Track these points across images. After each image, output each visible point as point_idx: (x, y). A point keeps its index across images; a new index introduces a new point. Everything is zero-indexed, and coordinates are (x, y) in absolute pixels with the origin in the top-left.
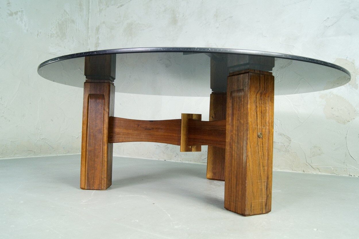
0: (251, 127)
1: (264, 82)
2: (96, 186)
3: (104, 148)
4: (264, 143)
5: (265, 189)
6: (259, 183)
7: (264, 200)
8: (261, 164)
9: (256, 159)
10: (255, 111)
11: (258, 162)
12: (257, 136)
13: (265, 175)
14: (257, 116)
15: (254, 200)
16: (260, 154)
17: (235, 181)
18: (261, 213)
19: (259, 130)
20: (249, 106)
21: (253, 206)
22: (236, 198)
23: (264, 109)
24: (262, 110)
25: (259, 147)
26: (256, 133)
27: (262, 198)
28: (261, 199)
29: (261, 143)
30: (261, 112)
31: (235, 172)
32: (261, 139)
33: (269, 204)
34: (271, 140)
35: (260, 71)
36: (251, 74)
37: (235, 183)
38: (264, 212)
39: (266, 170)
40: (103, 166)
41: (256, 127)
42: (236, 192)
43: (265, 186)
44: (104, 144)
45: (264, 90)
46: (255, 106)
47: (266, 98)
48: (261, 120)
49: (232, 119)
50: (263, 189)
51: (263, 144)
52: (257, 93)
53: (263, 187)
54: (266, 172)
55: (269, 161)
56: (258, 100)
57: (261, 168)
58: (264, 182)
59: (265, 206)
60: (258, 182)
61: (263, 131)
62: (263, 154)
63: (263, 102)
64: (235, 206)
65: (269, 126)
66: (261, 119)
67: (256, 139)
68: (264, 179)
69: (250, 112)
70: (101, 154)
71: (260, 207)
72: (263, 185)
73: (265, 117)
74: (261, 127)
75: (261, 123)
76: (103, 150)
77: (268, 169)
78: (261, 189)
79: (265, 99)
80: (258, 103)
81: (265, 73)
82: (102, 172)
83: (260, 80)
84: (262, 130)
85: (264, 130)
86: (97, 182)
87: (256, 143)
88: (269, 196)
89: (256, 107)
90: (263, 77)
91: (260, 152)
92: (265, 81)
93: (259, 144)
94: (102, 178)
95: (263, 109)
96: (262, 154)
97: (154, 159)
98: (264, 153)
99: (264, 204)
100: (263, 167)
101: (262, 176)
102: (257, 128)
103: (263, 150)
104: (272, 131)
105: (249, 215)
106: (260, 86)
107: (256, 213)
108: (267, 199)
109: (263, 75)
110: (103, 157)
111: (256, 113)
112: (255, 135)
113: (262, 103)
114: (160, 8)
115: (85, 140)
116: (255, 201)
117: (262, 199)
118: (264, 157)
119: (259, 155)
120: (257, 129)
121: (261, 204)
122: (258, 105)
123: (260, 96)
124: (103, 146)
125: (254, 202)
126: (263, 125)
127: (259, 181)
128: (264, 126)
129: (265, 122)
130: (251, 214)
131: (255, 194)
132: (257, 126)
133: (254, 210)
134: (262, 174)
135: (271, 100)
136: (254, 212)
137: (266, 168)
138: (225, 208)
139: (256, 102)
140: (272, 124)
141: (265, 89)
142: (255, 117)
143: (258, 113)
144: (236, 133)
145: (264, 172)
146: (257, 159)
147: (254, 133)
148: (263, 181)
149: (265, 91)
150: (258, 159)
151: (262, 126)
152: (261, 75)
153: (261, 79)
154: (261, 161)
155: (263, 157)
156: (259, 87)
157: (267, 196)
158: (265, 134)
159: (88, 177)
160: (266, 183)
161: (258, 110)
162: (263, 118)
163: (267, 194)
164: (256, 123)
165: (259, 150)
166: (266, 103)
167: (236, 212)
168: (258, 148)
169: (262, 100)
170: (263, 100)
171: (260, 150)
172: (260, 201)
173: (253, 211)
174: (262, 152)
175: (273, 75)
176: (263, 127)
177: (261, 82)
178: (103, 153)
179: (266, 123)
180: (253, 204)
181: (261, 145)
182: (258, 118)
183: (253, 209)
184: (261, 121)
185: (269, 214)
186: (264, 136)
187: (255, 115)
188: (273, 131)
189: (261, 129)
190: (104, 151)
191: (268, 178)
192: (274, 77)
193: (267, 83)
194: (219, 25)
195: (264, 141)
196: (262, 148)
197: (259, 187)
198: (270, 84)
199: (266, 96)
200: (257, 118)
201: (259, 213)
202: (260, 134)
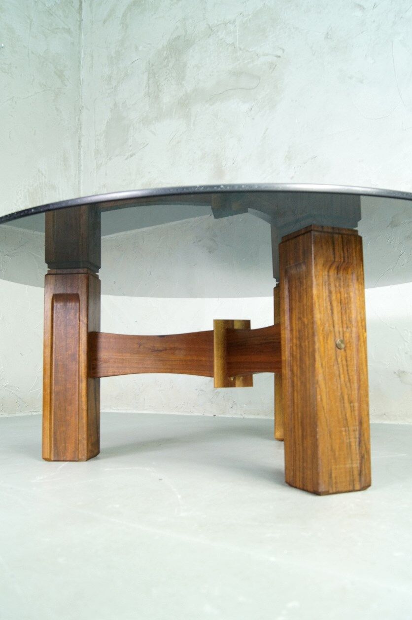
0: (322, 329)
1: (343, 247)
2: (69, 455)
3: (80, 386)
4: (349, 359)
5: (357, 444)
6: (344, 433)
7: (356, 465)
8: (346, 397)
9: (335, 388)
10: (328, 299)
11: (339, 394)
12: (334, 346)
13: (355, 418)
14: (332, 310)
15: (336, 465)
16: (342, 379)
17: (300, 431)
18: (351, 488)
19: (337, 335)
20: (315, 291)
21: (333, 475)
22: (303, 462)
23: (346, 295)
24: (343, 298)
25: (340, 365)
26: (333, 339)
27: (352, 460)
28: (350, 462)
29: (344, 359)
30: (339, 301)
31: (300, 414)
32: (343, 350)
33: (367, 472)
34: (363, 352)
35: (333, 228)
36: (316, 233)
37: (300, 436)
38: (357, 487)
39: (356, 408)
40: (80, 418)
41: (332, 328)
42: (303, 450)
43: (355, 438)
44: (80, 379)
45: (342, 261)
46: (327, 291)
47: (349, 276)
48: (340, 316)
49: (291, 318)
50: (353, 444)
51: (346, 360)
52: (330, 267)
53: (352, 440)
54: (356, 413)
55: (362, 392)
56: (332, 279)
57: (347, 405)
58: (354, 431)
59: (358, 477)
60: (341, 432)
61: (346, 337)
62: (349, 379)
63: (342, 284)
64: (303, 478)
65: (357, 326)
66: (340, 314)
67: (334, 351)
68: (354, 425)
69: (318, 302)
70: (77, 398)
71: (348, 479)
72: (352, 437)
73: (348, 311)
74: (341, 330)
75: (340, 321)
76: (79, 390)
77: (360, 406)
78: (349, 445)
79: (346, 277)
80: (332, 285)
81: (344, 232)
82: (79, 428)
83: (333, 243)
84: (343, 333)
85: (347, 335)
86: (71, 447)
87: (334, 358)
88: (366, 456)
89: (330, 292)
90: (340, 239)
91: (342, 376)
92: (343, 245)
93: (339, 360)
94: (78, 440)
95: (343, 296)
96: (347, 379)
97: (196, 414)
98: (351, 377)
99: (356, 473)
100: (351, 402)
101: (349, 419)
102: (334, 332)
103: (348, 370)
104: (363, 336)
105: (327, 493)
106: (334, 254)
107: (340, 489)
108: (361, 463)
109: (340, 236)
110: (80, 402)
111: (331, 303)
112: (331, 343)
113: (340, 286)
114: (195, 153)
115: (49, 374)
116: (338, 466)
117: (352, 463)
118: (352, 384)
119: (340, 381)
120: (333, 334)
121: (350, 471)
122: (333, 289)
123: (336, 272)
124: (79, 384)
125: (336, 469)
126: (345, 326)
127: (343, 429)
128: (347, 327)
129: (348, 319)
130: (331, 492)
131: (337, 453)
132: (334, 327)
133: (336, 483)
134: (348, 415)
135: (358, 280)
136: (336, 487)
137: (356, 405)
138: (287, 482)
139: (329, 284)
140: (362, 323)
141: (344, 259)
142: (329, 312)
143: (335, 304)
144: (298, 343)
145: (353, 413)
146: (337, 387)
147: (327, 340)
148: (351, 428)
149: (345, 264)
150: (339, 388)
151: (343, 327)
152: (336, 236)
153: (336, 242)
154: (345, 391)
155: (348, 384)
156: (333, 256)
157: (362, 457)
158: (349, 342)
159: (55, 440)
160: (357, 433)
161: (334, 297)
162: (344, 312)
163: (360, 453)
164: (331, 322)
165: (339, 371)
166: (348, 286)
167: (304, 489)
168: (339, 368)
169: (340, 279)
170: (342, 279)
171: (341, 371)
172: (348, 466)
173: (334, 486)
174: (347, 376)
175: (360, 234)
176: (345, 330)
177: (337, 247)
178: (79, 395)
179: (350, 322)
180: (333, 471)
181: (344, 362)
182: (335, 312)
183: (334, 481)
184: (342, 317)
185: (369, 491)
186: (348, 345)
187: (329, 307)
188: (365, 335)
189: (341, 333)
190: (80, 392)
191: (361, 423)
192: (361, 238)
193: (347, 249)
194: (295, 172)
195: (348, 355)
196: (345, 368)
197: (345, 439)
198: (354, 251)
199: (347, 273)
200: (332, 313)
201: (348, 490)
202: (340, 343)
